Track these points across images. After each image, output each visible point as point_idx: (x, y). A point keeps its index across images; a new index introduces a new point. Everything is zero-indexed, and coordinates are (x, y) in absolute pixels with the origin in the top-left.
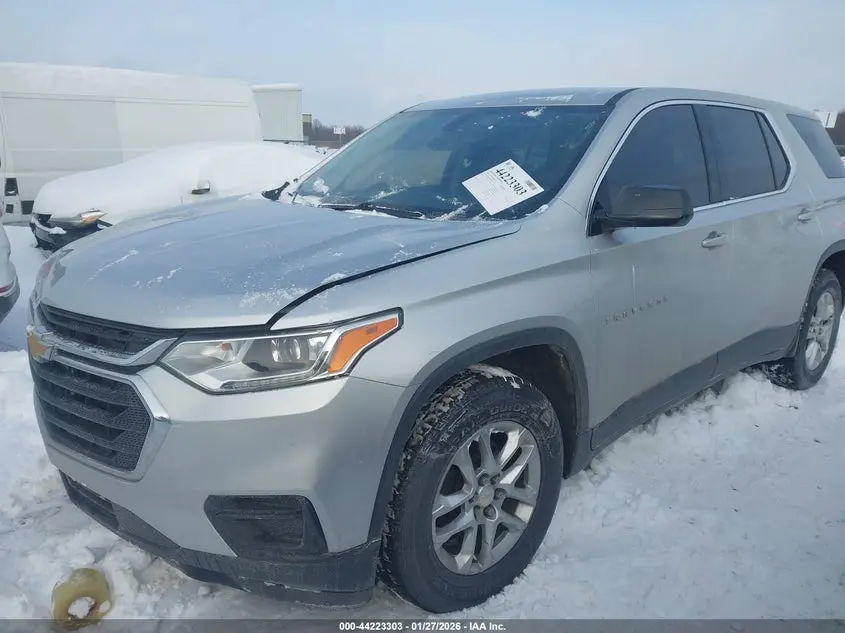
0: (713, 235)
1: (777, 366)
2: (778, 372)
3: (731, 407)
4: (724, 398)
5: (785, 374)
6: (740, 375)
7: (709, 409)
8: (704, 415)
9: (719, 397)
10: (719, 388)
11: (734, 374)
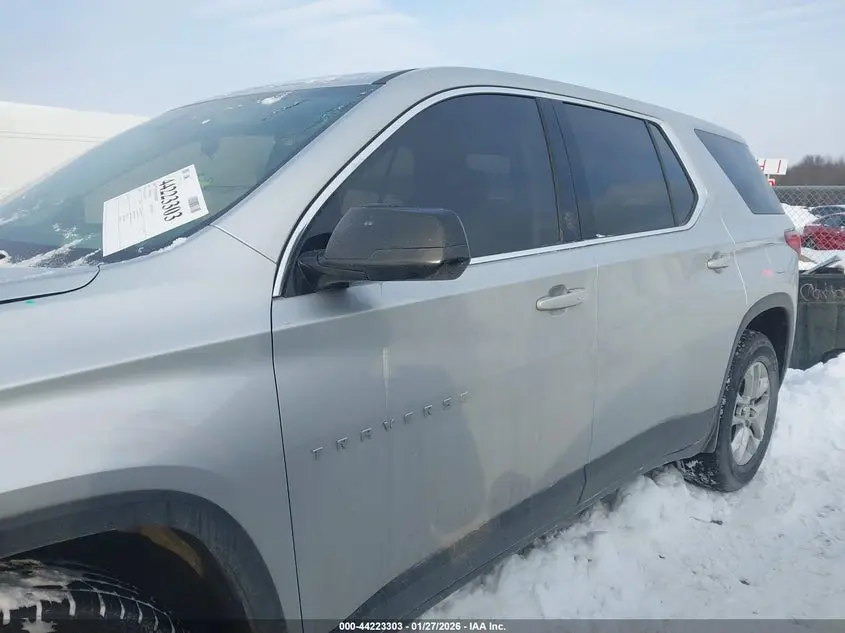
0: (556, 290)
1: (694, 463)
2: (697, 469)
3: (628, 528)
4: (617, 517)
5: (705, 472)
6: (642, 481)
7: (589, 538)
8: (583, 548)
9: (611, 514)
10: (611, 502)
11: (633, 479)
